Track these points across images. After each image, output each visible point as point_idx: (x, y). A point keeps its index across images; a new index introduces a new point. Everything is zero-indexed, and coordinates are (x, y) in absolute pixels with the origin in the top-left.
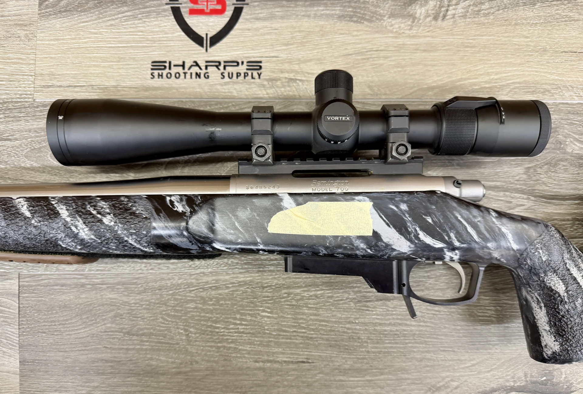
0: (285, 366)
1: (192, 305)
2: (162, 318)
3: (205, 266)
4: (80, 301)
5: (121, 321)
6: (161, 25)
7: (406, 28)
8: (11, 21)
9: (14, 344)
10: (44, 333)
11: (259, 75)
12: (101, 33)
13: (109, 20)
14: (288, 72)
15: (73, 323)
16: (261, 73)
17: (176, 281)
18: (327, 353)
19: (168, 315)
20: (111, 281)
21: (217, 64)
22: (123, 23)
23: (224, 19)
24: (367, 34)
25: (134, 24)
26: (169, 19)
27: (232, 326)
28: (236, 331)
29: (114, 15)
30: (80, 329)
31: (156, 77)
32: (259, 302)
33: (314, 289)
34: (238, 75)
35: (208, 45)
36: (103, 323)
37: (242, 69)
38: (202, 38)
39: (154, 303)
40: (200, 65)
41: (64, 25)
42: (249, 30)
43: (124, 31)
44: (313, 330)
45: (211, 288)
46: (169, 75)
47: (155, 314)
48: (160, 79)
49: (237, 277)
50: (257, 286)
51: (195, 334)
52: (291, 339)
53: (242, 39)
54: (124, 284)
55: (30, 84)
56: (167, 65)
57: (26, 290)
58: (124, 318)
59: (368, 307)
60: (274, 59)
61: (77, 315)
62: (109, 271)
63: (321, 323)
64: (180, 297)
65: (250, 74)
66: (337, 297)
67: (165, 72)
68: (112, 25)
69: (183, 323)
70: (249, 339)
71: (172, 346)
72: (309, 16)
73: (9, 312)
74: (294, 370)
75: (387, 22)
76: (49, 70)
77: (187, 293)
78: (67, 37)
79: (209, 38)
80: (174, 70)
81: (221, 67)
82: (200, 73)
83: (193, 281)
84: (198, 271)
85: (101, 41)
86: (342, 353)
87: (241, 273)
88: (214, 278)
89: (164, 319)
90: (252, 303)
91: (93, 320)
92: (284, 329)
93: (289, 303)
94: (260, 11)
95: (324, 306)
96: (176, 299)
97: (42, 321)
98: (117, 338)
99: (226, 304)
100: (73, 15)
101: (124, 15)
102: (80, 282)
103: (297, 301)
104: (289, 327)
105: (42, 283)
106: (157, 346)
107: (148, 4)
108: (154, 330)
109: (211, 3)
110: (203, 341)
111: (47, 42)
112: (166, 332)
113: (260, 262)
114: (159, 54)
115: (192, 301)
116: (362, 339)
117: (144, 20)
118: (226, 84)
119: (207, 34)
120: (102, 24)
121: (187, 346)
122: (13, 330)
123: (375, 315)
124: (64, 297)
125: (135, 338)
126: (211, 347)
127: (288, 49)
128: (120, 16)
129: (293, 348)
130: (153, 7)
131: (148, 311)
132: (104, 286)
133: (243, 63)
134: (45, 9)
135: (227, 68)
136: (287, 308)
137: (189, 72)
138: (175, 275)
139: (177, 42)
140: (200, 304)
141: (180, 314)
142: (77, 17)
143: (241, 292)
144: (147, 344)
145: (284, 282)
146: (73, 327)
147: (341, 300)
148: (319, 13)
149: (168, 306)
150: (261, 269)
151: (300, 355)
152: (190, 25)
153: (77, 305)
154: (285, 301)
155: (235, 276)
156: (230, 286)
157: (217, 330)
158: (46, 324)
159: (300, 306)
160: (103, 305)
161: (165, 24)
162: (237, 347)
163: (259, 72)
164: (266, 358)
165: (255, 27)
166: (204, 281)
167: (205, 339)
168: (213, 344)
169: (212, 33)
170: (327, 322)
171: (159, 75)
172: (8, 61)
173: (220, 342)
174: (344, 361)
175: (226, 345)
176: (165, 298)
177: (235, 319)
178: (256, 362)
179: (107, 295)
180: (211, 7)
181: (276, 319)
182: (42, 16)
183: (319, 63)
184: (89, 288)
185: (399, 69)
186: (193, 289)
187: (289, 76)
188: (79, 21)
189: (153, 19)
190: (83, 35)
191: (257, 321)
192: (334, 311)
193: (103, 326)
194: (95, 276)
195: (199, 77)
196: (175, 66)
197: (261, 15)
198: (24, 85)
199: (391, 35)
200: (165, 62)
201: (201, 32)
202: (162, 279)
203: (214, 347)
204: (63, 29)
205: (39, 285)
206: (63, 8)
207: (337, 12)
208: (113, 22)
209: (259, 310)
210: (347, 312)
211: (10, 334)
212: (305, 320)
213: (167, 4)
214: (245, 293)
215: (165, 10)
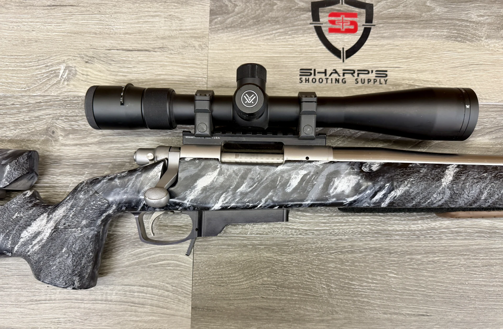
0: (408, 318)
1: (332, 265)
2: (308, 274)
3: (343, 234)
4: (243, 258)
5: (276, 276)
6: (306, 40)
7: (499, 47)
8: (187, 33)
9: (188, 293)
10: (213, 284)
11: (386, 81)
12: (259, 45)
13: (265, 35)
14: (408, 80)
15: (237, 276)
16: (387, 80)
17: (319, 244)
18: (442, 309)
19: (314, 273)
20: (268, 242)
21: (352, 72)
22: (277, 38)
23: (357, 37)
24: (469, 51)
25: (285, 38)
26: (313, 36)
27: (365, 284)
28: (369, 288)
29: (269, 31)
30: (243, 281)
31: (304, 81)
32: (387, 265)
33: (432, 256)
34: (369, 81)
35: (345, 57)
36: (260, 277)
37: (372, 76)
38: (340, 51)
39: (302, 262)
40: (339, 72)
41: (230, 38)
42: (376, 46)
43: (277, 44)
44: (431, 289)
45: (347, 251)
46: (314, 80)
47: (302, 271)
48: (307, 83)
49: (369, 244)
50: (385, 252)
51: (335, 289)
52: (413, 296)
53: (371, 53)
54: (277, 245)
55: (203, 85)
56: (312, 72)
57: (199, 248)
58: (277, 274)
59: (476, 271)
60: (397, 69)
61: (240, 270)
62: (267, 234)
63: (438, 284)
64: (322, 258)
65: (378, 80)
66: (450, 263)
67: (311, 78)
68: (267, 39)
69: (325, 279)
70: (379, 295)
71: (316, 298)
72: (423, 36)
73: (185, 266)
74: (415, 321)
75: (484, 42)
76: (218, 74)
77: (328, 255)
78: (233, 48)
79: (345, 51)
80: (318, 76)
81: (356, 74)
82: (339, 79)
83: (333, 245)
84: (337, 237)
85: (259, 52)
86: (455, 309)
87: (372, 240)
88: (350, 244)
89: (311, 276)
90: (382, 266)
91: (253, 274)
92: (407, 287)
93: (411, 267)
94: (384, 31)
95: (439, 270)
96: (319, 260)
97: (211, 274)
98: (272, 290)
99: (360, 266)
100: (236, 30)
101: (277, 31)
102: (243, 243)
103: (419, 265)
104: (411, 286)
105: (213, 243)
106: (304, 298)
107: (296, 23)
108: (302, 284)
109: (346, 24)
110: (342, 295)
111: (217, 51)
112: (312, 287)
113: (388, 232)
114: (306, 63)
115: (332, 262)
116: (471, 298)
117: (293, 36)
118: (360, 87)
119: (343, 48)
120: (260, 38)
121: (329, 299)
122: (187, 281)
123: (481, 278)
124: (229, 255)
125: (286, 290)
126: (348, 300)
127: (407, 61)
128: (274, 32)
129: (415, 303)
130: (299, 26)
131: (297, 268)
132: (262, 247)
133: (372, 71)
134: (214, 25)
135: (360, 75)
136: (410, 271)
137: (330, 78)
138: (319, 240)
139: (320, 54)
140: (339, 265)
141: (323, 272)
142: (240, 32)
143: (372, 256)
144: (296, 295)
145: (407, 249)
146: (237, 279)
147: (454, 265)
148: (430, 34)
149: (313, 264)
150: (389, 238)
151: (421, 309)
152: (330, 40)
153: (240, 261)
154: (408, 265)
155: (367, 243)
156: (363, 251)
157: (353, 287)
158: (215, 277)
159: (420, 269)
160: (261, 262)
161: (310, 39)
162: (369, 301)
163: (386, 78)
164: (393, 311)
165: (381, 43)
166: (342, 246)
167: (343, 294)
168: (350, 298)
169: (347, 47)
170: (443, 283)
171: (306, 80)
172: (186, 65)
173: (356, 297)
174: (456, 315)
175: (360, 299)
176: (311, 258)
177: (368, 278)
178: (385, 313)
179: (264, 254)
180: (346, 27)
181: (401, 279)
182: (212, 30)
183: (432, 73)
184: (250, 248)
185: (496, 80)
186: (333, 252)
187: (409, 82)
188: (242, 35)
189: (300, 35)
190: (245, 47)
191: (385, 281)
192: (448, 274)
193: (261, 280)
194: (255, 239)
195: (338, 82)
196: (318, 73)
197: (385, 34)
198: (199, 85)
199: (487, 52)
200: (311, 70)
201: (339, 46)
202: (309, 243)
203: (351, 300)
204: (229, 41)
205: (210, 245)
206: (229, 25)
207: (445, 34)
208: (269, 37)
209: (387, 272)
210: (459, 275)
211: (185, 285)
212: (424, 280)
213: (311, 24)
214: (375, 257)
215: (309, 29)
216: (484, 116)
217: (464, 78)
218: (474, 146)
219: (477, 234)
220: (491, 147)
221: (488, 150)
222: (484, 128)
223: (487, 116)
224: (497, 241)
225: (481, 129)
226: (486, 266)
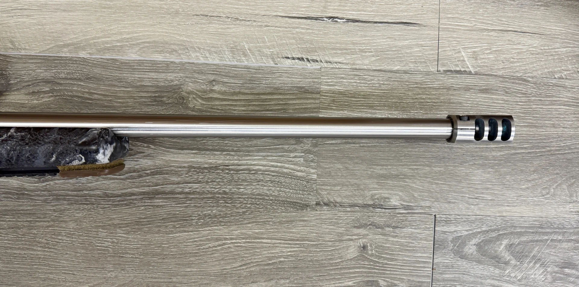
216: (21, 68)
217: (4, 25)
218: (8, 101)
219: (4, 195)
220: (27, 102)
221: (23, 105)
222: (20, 82)
223: (26, 68)
224: (25, 203)
225: (17, 82)
226: (12, 228)
